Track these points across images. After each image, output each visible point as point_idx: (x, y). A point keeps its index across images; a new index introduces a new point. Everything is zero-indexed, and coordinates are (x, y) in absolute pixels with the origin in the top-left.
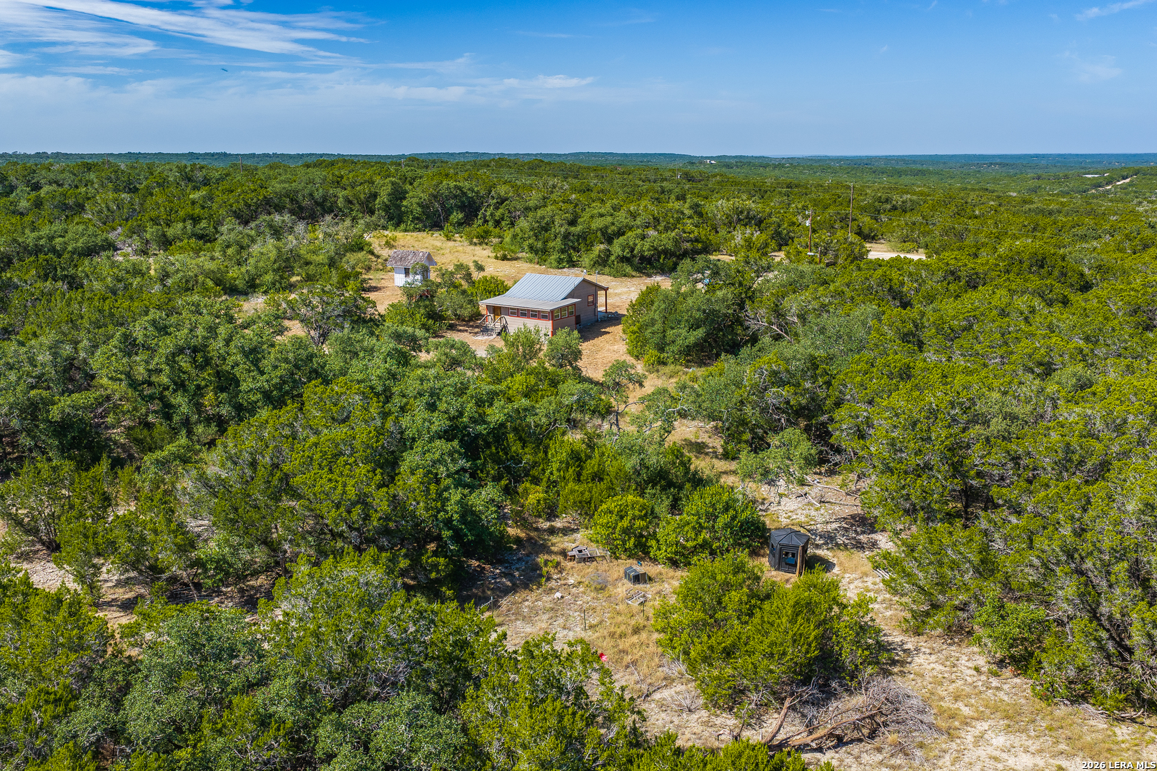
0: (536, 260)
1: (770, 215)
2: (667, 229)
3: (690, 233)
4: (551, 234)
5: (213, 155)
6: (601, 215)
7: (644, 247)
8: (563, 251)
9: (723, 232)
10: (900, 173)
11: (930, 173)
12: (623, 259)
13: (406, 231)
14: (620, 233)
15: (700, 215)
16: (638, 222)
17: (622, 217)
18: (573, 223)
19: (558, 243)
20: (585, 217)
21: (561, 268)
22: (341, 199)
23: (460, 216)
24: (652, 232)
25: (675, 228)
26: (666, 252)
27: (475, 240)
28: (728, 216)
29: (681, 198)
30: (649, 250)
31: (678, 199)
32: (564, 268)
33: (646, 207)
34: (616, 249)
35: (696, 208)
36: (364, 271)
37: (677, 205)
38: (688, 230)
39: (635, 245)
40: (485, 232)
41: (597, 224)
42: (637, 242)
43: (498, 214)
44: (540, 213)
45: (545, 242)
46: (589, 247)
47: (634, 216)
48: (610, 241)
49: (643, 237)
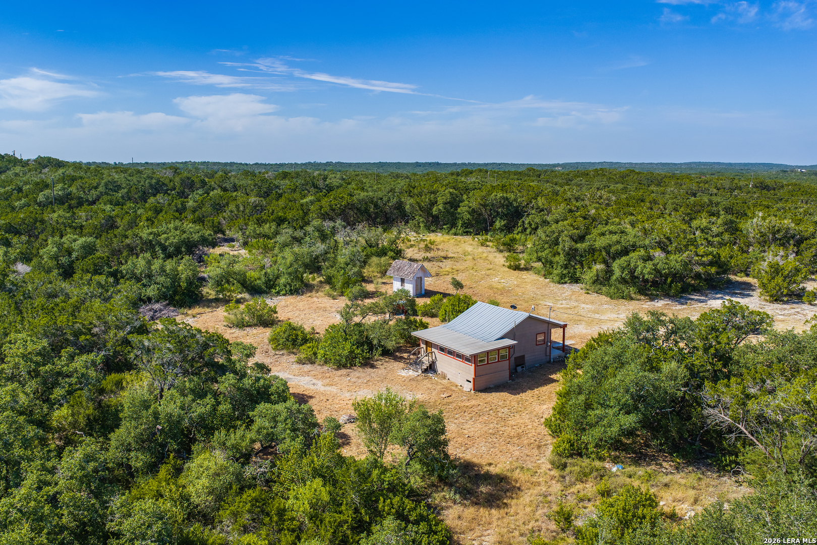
0: (543, 273)
2: (677, 251)
3: (702, 256)
4: (558, 249)
12: (621, 281)
13: (455, 234)
14: (625, 252)
15: (734, 231)
16: (648, 241)
20: (595, 233)
21: (563, 283)
22: (408, 206)
24: (658, 254)
25: (687, 249)
26: (672, 276)
27: (502, 248)
30: (649, 273)
32: (566, 283)
34: (616, 269)
36: (379, 275)
38: (701, 253)
39: (637, 267)
40: (511, 240)
41: (600, 243)
42: (639, 263)
43: (533, 223)
45: (552, 256)
46: (591, 264)
47: (647, 234)
49: (647, 259)
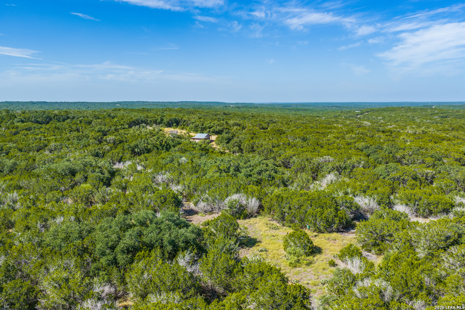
1: (242, 124)
2: (221, 126)
4: (198, 127)
5: (40, 102)
6: (208, 124)
7: (217, 130)
8: (201, 131)
9: (232, 127)
10: (298, 110)
11: (309, 110)
12: (212, 132)
14: (212, 127)
15: (227, 124)
16: (215, 125)
17: (212, 124)
18: (202, 125)
19: (200, 129)
20: (205, 124)
23: (176, 124)
24: (218, 127)
26: (221, 131)
28: (233, 124)
29: (223, 120)
31: (222, 120)
32: (202, 133)
33: (216, 122)
34: (211, 130)
35: (226, 122)
37: (222, 122)
38: (225, 127)
43: (184, 124)
44: (195, 123)
45: (197, 129)
46: (206, 130)
47: (214, 124)
48: (210, 129)
49: (216, 128)
